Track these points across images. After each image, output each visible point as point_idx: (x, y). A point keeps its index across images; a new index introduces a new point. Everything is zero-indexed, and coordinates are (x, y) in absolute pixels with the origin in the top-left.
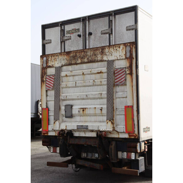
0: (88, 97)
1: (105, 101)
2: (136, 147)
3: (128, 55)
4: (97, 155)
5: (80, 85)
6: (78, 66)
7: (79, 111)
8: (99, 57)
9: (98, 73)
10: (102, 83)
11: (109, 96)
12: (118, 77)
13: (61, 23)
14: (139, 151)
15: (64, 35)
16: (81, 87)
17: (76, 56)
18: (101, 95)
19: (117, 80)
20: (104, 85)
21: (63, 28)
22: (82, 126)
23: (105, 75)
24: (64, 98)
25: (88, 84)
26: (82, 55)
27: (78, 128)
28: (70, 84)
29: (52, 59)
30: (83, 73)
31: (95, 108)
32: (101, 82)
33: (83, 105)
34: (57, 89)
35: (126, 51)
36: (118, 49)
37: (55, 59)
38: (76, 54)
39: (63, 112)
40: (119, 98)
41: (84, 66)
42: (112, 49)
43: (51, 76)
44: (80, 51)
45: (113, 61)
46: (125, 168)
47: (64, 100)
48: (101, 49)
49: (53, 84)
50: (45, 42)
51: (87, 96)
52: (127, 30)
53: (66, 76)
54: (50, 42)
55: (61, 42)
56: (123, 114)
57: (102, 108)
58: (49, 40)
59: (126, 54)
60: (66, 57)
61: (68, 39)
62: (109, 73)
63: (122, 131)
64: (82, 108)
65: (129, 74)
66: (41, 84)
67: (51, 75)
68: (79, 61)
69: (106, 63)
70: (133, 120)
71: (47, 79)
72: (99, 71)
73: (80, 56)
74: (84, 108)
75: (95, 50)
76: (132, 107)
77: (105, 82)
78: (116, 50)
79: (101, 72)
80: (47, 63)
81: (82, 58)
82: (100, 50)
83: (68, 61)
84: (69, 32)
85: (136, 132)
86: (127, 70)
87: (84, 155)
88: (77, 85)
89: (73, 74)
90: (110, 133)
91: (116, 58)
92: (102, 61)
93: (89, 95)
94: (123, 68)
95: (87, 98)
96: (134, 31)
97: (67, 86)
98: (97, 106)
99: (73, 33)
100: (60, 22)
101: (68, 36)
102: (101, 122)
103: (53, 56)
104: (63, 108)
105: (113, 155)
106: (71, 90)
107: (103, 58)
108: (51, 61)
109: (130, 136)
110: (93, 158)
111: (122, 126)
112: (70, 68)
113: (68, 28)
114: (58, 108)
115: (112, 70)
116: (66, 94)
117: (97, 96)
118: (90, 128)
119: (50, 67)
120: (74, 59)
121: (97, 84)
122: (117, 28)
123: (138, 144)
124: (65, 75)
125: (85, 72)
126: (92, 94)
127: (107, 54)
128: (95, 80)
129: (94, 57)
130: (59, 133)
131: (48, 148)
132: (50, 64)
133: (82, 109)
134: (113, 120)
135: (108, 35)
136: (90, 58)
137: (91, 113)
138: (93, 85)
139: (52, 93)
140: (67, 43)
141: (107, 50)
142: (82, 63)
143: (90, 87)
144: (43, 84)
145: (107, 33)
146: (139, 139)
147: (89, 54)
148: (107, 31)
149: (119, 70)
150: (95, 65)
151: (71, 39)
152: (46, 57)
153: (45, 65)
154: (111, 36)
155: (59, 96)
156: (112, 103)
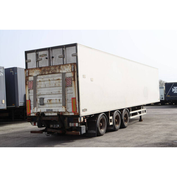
0: (52, 93)
1: (61, 95)
2: (78, 120)
3: (73, 70)
4: (58, 126)
6: (47, 75)
7: (47, 101)
8: (58, 71)
9: (57, 80)
12: (68, 82)
13: (36, 51)
14: (79, 122)
15: (38, 58)
16: (48, 87)
17: (45, 70)
18: (59, 92)
19: (67, 84)
20: (61, 86)
21: (37, 53)
22: (49, 109)
23: (61, 81)
25: (52, 86)
26: (48, 69)
27: (47, 111)
28: (42, 86)
29: (32, 72)
30: (49, 80)
31: (56, 99)
32: (59, 85)
33: (50, 98)
34: (34, 89)
35: (71, 68)
36: (68, 66)
39: (38, 102)
40: (69, 93)
41: (50, 76)
42: (64, 67)
43: (31, 82)
44: (47, 67)
45: (65, 73)
46: (74, 132)
47: (39, 95)
49: (33, 86)
50: (27, 61)
52: (72, 56)
53: (40, 81)
54: (30, 61)
55: (37, 62)
56: (71, 102)
59: (71, 70)
60: (39, 70)
61: (40, 60)
62: (63, 80)
63: (71, 111)
65: (73, 80)
66: (26, 86)
67: (31, 81)
68: (47, 73)
69: (61, 74)
70: (76, 106)
71: (29, 83)
75: (55, 67)
76: (75, 98)
77: (61, 84)
79: (59, 79)
80: (28, 73)
81: (48, 71)
82: (58, 67)
83: (40, 73)
84: (40, 56)
85: (78, 112)
86: (72, 78)
87: (51, 126)
88: (46, 87)
89: (43, 80)
90: (65, 113)
91: (66, 71)
92: (59, 73)
93: (53, 92)
94: (70, 77)
96: (76, 57)
97: (40, 87)
98: (57, 98)
99: (43, 56)
101: (41, 58)
102: (59, 107)
103: (32, 70)
104: (38, 100)
105: (66, 125)
106: (43, 89)
107: (60, 71)
109: (75, 114)
110: (57, 127)
111: (71, 109)
112: (42, 76)
113: (40, 53)
114: (35, 100)
115: (65, 78)
116: (40, 92)
117: (57, 93)
118: (54, 111)
119: (30, 76)
120: (44, 72)
121: (57, 86)
122: (67, 55)
123: (79, 118)
125: (51, 79)
126: (54, 92)
127: (62, 69)
128: (56, 84)
129: (55, 71)
130: (37, 114)
131: (31, 123)
132: (30, 74)
133: (49, 100)
134: (66, 106)
135: (62, 58)
136: (53, 71)
137: (54, 102)
138: (55, 87)
139: (32, 91)
140: (40, 62)
141: (62, 67)
142: (49, 74)
143: (53, 88)
145: (62, 57)
146: (80, 115)
147: (52, 69)
149: (68, 78)
150: (56, 75)
151: (42, 60)
152: (28, 70)
153: (27, 75)
154: (64, 59)
155: (36, 93)
156: (65, 96)
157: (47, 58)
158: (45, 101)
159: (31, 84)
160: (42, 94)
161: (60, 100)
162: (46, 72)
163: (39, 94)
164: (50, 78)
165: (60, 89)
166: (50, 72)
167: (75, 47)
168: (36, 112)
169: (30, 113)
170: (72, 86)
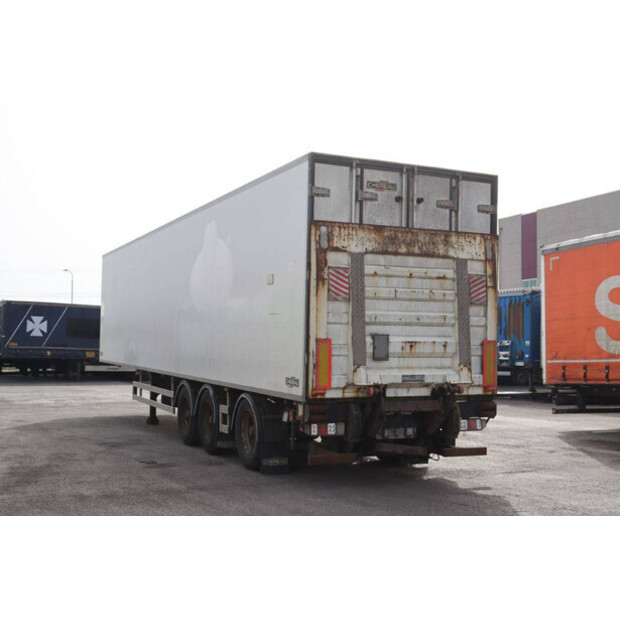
0: (421, 321)
3: (490, 256)
4: (410, 431)
5: (405, 296)
6: (399, 258)
7: (403, 348)
8: (441, 250)
9: (439, 278)
10: (446, 297)
12: (473, 290)
13: (357, 162)
15: (362, 188)
17: (396, 237)
18: (445, 319)
19: (473, 295)
20: (448, 301)
21: (359, 173)
22: (413, 376)
24: (370, 319)
25: (420, 296)
26: (408, 239)
27: (404, 381)
28: (384, 292)
29: (343, 234)
30: (411, 274)
31: (434, 342)
32: (444, 295)
34: (357, 300)
35: (485, 248)
36: (473, 241)
37: (349, 235)
38: (396, 235)
39: (369, 350)
41: (411, 260)
42: (462, 240)
43: (341, 271)
44: (404, 230)
45: (466, 261)
47: (370, 324)
48: (444, 235)
49: (349, 289)
50: (314, 191)
51: (418, 319)
52: (479, 211)
53: (375, 274)
54: (326, 194)
56: (478, 354)
57: (446, 342)
58: (323, 189)
59: (485, 253)
60: (373, 235)
61: (371, 200)
62: (461, 281)
64: (409, 342)
65: (492, 287)
66: (317, 285)
67: (339, 268)
68: (403, 249)
70: (495, 365)
71: (331, 277)
72: (442, 275)
73: (404, 240)
74: (413, 342)
75: (431, 234)
76: (495, 343)
77: (451, 295)
78: (470, 242)
79: (444, 278)
80: (330, 238)
81: (408, 245)
82: (443, 237)
83: (379, 244)
84: (371, 184)
86: (489, 279)
88: (397, 296)
89: (389, 272)
91: (470, 257)
92: (445, 257)
93: (423, 317)
94: (481, 276)
95: (419, 323)
96: (489, 215)
97: (377, 295)
98: (437, 340)
99: (381, 189)
100: (356, 159)
101: (371, 193)
103: (344, 228)
104: (369, 340)
106: (383, 304)
107: (448, 252)
108: (341, 239)
110: (402, 437)
112: (381, 259)
113: (370, 175)
114: (357, 342)
115: (465, 277)
116: (376, 313)
117: (436, 321)
119: (337, 250)
120: (392, 244)
121: (437, 298)
124: (372, 272)
125: (417, 272)
126: (429, 317)
127: (456, 246)
128: (433, 291)
129: (432, 247)
132: (336, 243)
133: (410, 344)
134: (470, 364)
135: (448, 211)
136: (424, 248)
137: (426, 351)
138: (430, 300)
139: (343, 308)
140: (367, 205)
141: (454, 239)
142: (409, 254)
143: (420, 303)
144: (321, 284)
145: (446, 207)
147: (421, 238)
148: (448, 204)
149: (476, 278)
150: (432, 262)
151: (376, 200)
152: (327, 226)
153: (325, 244)
154: (453, 214)
155: (364, 315)
156: (469, 334)
157: (399, 199)
158: (396, 343)
159: (335, 279)
160: (382, 320)
161: (448, 346)
162: (400, 247)
163: (373, 320)
164: (413, 270)
165: (451, 311)
166: (416, 248)
167: (489, 186)
168: (364, 383)
169: (329, 387)
170: (486, 305)
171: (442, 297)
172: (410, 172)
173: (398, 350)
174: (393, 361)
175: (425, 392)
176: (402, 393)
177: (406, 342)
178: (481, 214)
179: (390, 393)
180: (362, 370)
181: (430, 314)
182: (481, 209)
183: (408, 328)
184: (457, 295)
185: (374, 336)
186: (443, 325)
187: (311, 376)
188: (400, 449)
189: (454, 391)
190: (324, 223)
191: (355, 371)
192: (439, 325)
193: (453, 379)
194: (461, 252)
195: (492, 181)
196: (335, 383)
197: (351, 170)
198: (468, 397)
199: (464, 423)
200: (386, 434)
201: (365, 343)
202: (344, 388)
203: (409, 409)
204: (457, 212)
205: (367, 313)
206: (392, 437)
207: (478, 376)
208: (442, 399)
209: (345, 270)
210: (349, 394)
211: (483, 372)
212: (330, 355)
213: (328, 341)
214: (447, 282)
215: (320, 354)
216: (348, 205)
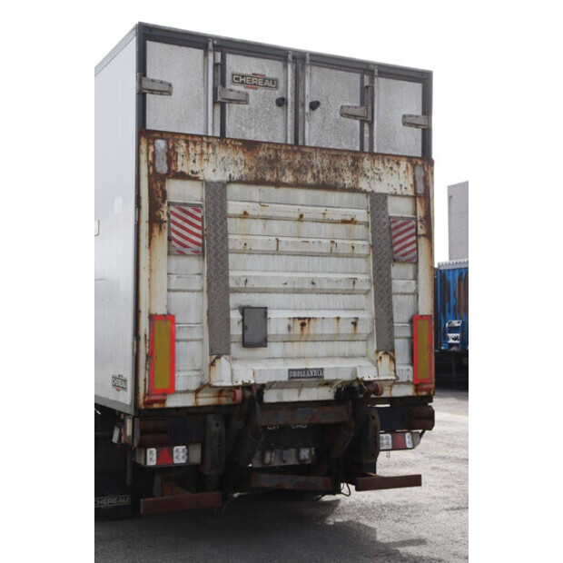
0: (318, 286)
3: (421, 190)
4: (305, 454)
5: (291, 249)
6: (282, 190)
7: (289, 327)
8: (348, 179)
9: (344, 222)
10: (356, 251)
11: (381, 287)
12: (397, 239)
13: (215, 42)
15: (223, 84)
16: (288, 254)
17: (277, 159)
18: (354, 283)
19: (397, 248)
20: (360, 256)
21: (218, 60)
23: (360, 231)
24: (237, 283)
25: (315, 249)
26: (297, 162)
27: (291, 378)
28: (258, 243)
29: (192, 153)
30: (301, 216)
31: (338, 318)
32: (353, 247)
34: (216, 255)
35: (414, 177)
36: (395, 167)
37: (202, 153)
38: (277, 156)
39: (236, 330)
40: (396, 294)
41: (302, 195)
42: (378, 164)
43: (190, 210)
44: (290, 148)
45: (386, 197)
47: (236, 291)
48: (353, 157)
50: (146, 85)
51: (313, 283)
52: (404, 124)
53: (245, 215)
54: (166, 90)
55: (214, 104)
56: (405, 335)
57: (357, 318)
58: (162, 82)
59: (415, 185)
60: (241, 155)
61: (238, 102)
62: (378, 227)
63: (404, 380)
64: (299, 319)
65: (424, 236)
66: (152, 231)
67: (185, 204)
68: (289, 178)
69: (363, 197)
70: (431, 352)
71: (172, 217)
72: (349, 218)
73: (289, 164)
74: (305, 318)
75: (332, 156)
76: (430, 318)
77: (363, 247)
78: (391, 168)
79: (352, 221)
80: (171, 159)
81: (297, 171)
82: (350, 161)
83: (250, 169)
84: (239, 79)
86: (419, 224)
88: (280, 249)
89: (267, 212)
91: (391, 190)
92: (354, 190)
93: (320, 280)
94: (409, 220)
95: (314, 288)
96: (420, 130)
97: (248, 247)
98: (343, 314)
99: (255, 86)
100: (214, 38)
101: (239, 92)
103: (195, 143)
104: (235, 316)
106: (258, 261)
107: (357, 182)
108: (188, 160)
112: (255, 192)
113: (235, 64)
114: (222, 316)
115: (384, 220)
117: (342, 286)
118: (328, 376)
119: (183, 176)
120: (272, 169)
121: (341, 251)
124: (240, 212)
125: (310, 212)
126: (329, 280)
127: (369, 174)
128: (336, 241)
129: (333, 174)
132: (183, 165)
133: (301, 321)
134: (393, 351)
135: (357, 123)
136: (321, 176)
137: (325, 332)
138: (331, 254)
140: (232, 110)
141: (366, 163)
142: (298, 185)
143: (316, 259)
144: (156, 230)
145: (355, 117)
147: (316, 161)
149: (400, 222)
150: (334, 197)
151: (246, 102)
152: (167, 140)
153: (162, 167)
154: (366, 128)
155: (227, 277)
156: (390, 306)
157: (281, 102)
158: (278, 321)
159: (179, 221)
160: (257, 285)
161: (359, 323)
162: (284, 174)
163: (242, 285)
164: (303, 209)
165: (363, 271)
166: (310, 175)
167: (419, 86)
168: (227, 383)
169: (171, 390)
170: (417, 263)
171: (350, 251)
172: (299, 61)
173: (282, 330)
174: (274, 348)
175: (326, 394)
176: (291, 396)
177: (294, 318)
178: (407, 129)
179: (270, 397)
180: (223, 361)
181: (331, 276)
182: (408, 121)
183: (297, 297)
184: (372, 246)
185: (243, 310)
186: (351, 292)
187: (143, 374)
188: (288, 482)
189: (369, 393)
190: (162, 135)
191: (212, 364)
192: (345, 292)
193: (368, 373)
194: (377, 182)
195: (423, 79)
196: (180, 384)
197: (206, 55)
198: (391, 400)
199: (386, 439)
200: (268, 459)
201: (228, 320)
202: (197, 391)
203: (301, 421)
204: (371, 124)
205: (231, 274)
206: (277, 463)
207: (406, 367)
208: (350, 403)
209: (197, 207)
210: (206, 400)
211: (413, 362)
212: (173, 341)
213: (169, 318)
214: (357, 227)
215: (157, 339)
216: (202, 110)
